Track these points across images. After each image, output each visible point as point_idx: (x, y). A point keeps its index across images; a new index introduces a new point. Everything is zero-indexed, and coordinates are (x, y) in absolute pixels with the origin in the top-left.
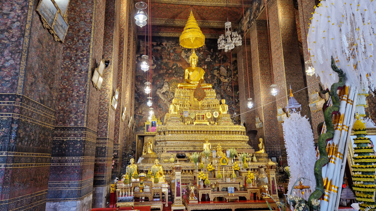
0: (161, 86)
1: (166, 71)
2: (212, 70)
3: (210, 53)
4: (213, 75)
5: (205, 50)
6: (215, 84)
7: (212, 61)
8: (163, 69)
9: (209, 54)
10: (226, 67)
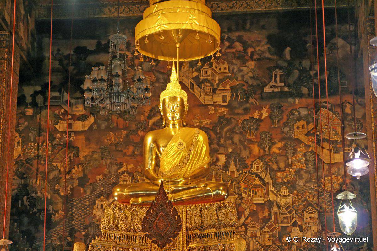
0: (107, 189)
1: (127, 135)
2: (286, 124)
3: (281, 63)
4: (291, 139)
5: (263, 52)
6: (298, 172)
7: (286, 89)
8: (116, 129)
9: (278, 67)
10: (339, 110)
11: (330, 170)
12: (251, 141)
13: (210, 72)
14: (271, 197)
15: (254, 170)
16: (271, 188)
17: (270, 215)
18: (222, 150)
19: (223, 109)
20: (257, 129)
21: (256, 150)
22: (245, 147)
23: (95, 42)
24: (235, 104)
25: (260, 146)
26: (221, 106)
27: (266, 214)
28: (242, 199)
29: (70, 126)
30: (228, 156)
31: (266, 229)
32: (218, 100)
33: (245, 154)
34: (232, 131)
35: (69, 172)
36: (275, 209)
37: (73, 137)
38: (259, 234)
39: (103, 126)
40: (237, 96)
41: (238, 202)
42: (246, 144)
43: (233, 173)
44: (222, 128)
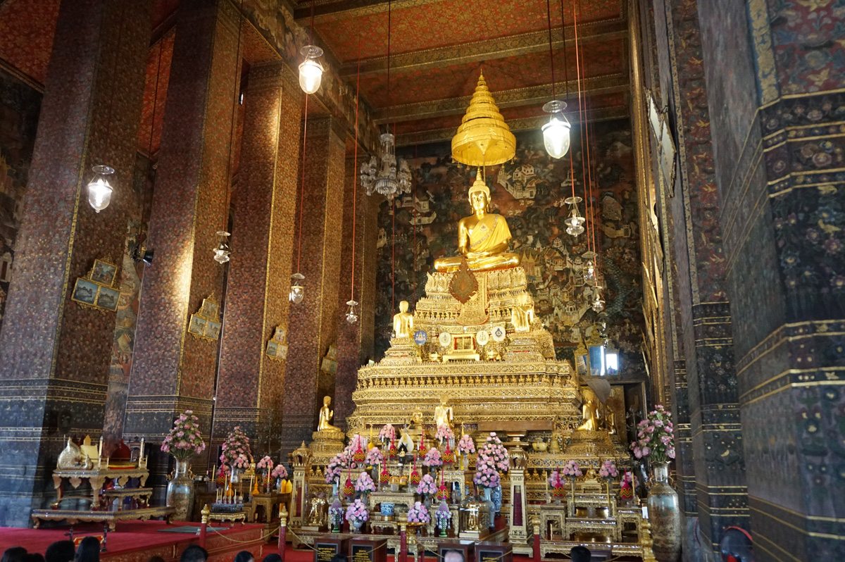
7: (578, 183)
10: (620, 197)
11: (612, 243)
12: (552, 224)
13: (520, 174)
14: (568, 266)
15: (555, 246)
16: (568, 259)
17: (568, 279)
18: (530, 232)
19: (531, 202)
20: (556, 215)
21: (556, 230)
22: (548, 229)
23: (435, 159)
24: (540, 197)
25: (558, 228)
26: (529, 199)
27: (565, 278)
28: (546, 267)
29: (420, 221)
30: (535, 237)
31: (565, 290)
32: (527, 195)
33: (547, 234)
34: (537, 217)
35: (420, 254)
36: (571, 274)
37: (422, 229)
38: (559, 294)
39: (443, 220)
40: (541, 191)
41: (543, 270)
42: (549, 226)
43: (539, 249)
44: (530, 216)
